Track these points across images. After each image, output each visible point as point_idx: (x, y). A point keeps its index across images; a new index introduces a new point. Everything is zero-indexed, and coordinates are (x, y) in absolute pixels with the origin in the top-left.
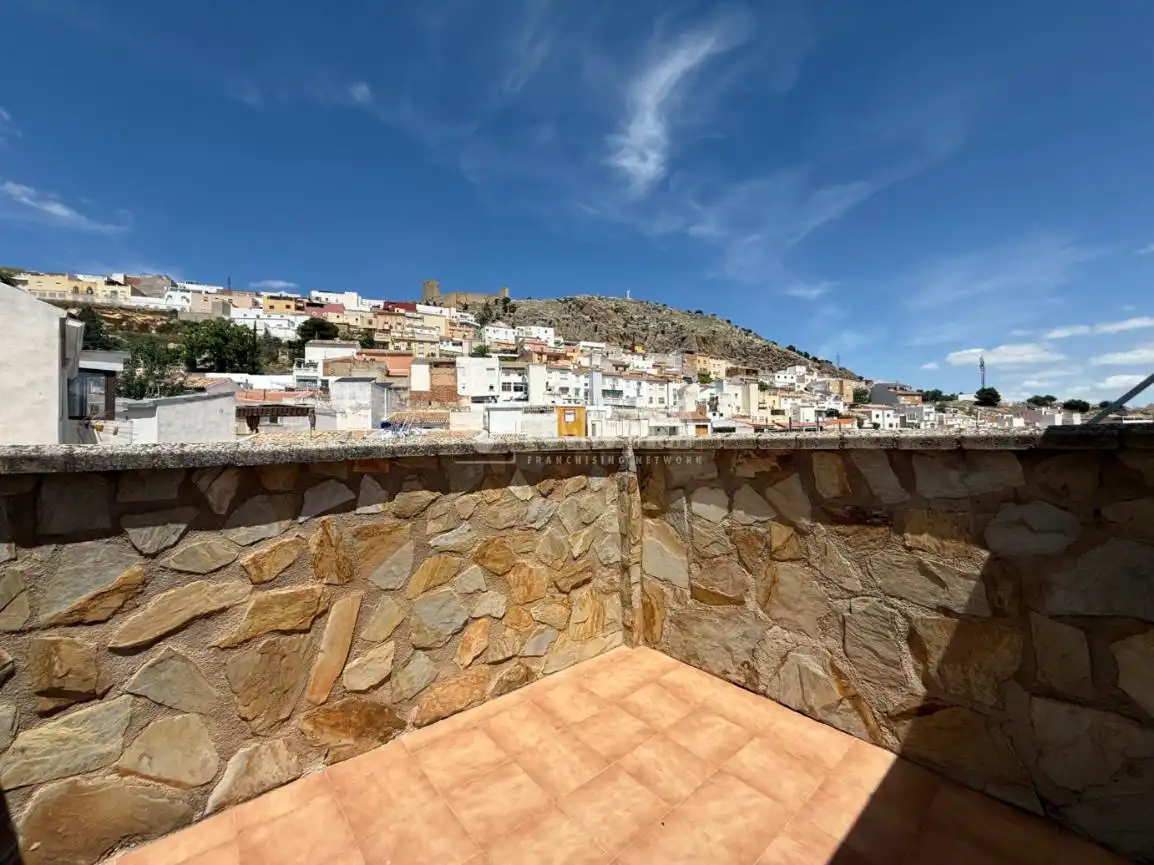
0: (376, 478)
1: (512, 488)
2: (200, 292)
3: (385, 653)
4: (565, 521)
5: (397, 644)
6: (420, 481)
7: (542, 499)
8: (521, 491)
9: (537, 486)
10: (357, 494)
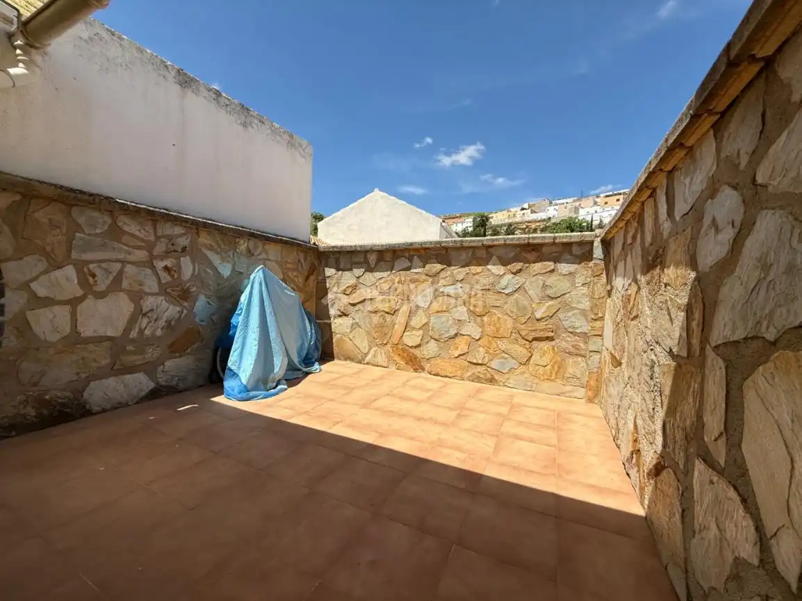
0: (419, 257)
1: (489, 267)
2: (563, 204)
3: (418, 334)
4: (531, 292)
5: (424, 332)
6: (436, 259)
7: (512, 276)
8: (496, 269)
9: (509, 267)
10: (412, 263)
